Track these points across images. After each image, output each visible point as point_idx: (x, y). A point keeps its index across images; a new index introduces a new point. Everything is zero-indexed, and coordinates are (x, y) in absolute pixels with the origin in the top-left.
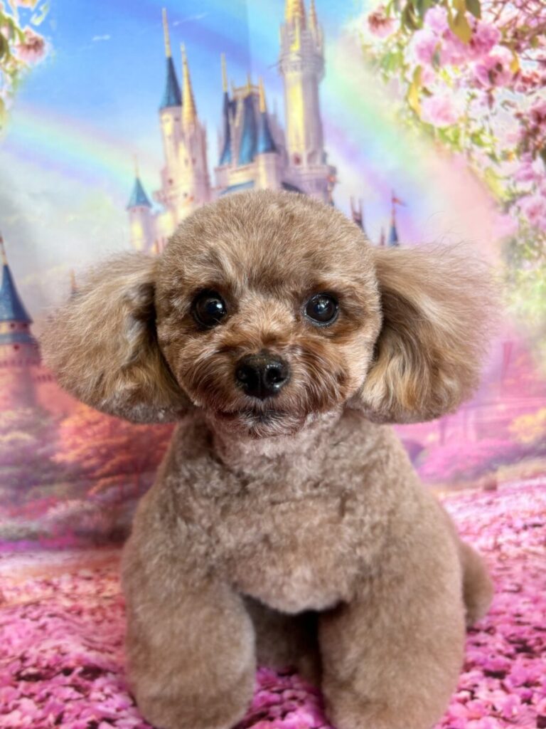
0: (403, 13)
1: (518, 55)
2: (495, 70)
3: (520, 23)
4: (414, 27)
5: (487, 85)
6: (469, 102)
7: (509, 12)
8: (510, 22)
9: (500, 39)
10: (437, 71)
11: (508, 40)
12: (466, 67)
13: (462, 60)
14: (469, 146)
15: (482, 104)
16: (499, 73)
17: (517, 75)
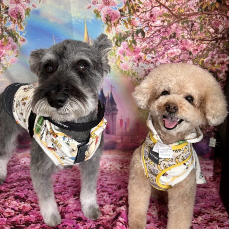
0: (115, 42)
1: (146, 55)
2: (140, 58)
3: (147, 47)
4: (118, 46)
5: (137, 62)
6: (132, 66)
7: (144, 44)
8: (145, 47)
9: (142, 51)
10: (124, 57)
11: (144, 51)
12: (132, 57)
13: (131, 55)
14: (132, 76)
15: (136, 66)
16: (141, 59)
17: (145, 60)
